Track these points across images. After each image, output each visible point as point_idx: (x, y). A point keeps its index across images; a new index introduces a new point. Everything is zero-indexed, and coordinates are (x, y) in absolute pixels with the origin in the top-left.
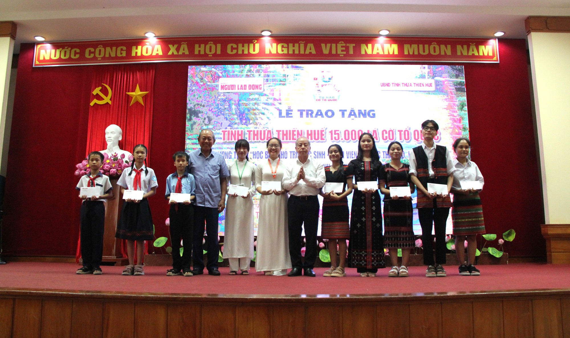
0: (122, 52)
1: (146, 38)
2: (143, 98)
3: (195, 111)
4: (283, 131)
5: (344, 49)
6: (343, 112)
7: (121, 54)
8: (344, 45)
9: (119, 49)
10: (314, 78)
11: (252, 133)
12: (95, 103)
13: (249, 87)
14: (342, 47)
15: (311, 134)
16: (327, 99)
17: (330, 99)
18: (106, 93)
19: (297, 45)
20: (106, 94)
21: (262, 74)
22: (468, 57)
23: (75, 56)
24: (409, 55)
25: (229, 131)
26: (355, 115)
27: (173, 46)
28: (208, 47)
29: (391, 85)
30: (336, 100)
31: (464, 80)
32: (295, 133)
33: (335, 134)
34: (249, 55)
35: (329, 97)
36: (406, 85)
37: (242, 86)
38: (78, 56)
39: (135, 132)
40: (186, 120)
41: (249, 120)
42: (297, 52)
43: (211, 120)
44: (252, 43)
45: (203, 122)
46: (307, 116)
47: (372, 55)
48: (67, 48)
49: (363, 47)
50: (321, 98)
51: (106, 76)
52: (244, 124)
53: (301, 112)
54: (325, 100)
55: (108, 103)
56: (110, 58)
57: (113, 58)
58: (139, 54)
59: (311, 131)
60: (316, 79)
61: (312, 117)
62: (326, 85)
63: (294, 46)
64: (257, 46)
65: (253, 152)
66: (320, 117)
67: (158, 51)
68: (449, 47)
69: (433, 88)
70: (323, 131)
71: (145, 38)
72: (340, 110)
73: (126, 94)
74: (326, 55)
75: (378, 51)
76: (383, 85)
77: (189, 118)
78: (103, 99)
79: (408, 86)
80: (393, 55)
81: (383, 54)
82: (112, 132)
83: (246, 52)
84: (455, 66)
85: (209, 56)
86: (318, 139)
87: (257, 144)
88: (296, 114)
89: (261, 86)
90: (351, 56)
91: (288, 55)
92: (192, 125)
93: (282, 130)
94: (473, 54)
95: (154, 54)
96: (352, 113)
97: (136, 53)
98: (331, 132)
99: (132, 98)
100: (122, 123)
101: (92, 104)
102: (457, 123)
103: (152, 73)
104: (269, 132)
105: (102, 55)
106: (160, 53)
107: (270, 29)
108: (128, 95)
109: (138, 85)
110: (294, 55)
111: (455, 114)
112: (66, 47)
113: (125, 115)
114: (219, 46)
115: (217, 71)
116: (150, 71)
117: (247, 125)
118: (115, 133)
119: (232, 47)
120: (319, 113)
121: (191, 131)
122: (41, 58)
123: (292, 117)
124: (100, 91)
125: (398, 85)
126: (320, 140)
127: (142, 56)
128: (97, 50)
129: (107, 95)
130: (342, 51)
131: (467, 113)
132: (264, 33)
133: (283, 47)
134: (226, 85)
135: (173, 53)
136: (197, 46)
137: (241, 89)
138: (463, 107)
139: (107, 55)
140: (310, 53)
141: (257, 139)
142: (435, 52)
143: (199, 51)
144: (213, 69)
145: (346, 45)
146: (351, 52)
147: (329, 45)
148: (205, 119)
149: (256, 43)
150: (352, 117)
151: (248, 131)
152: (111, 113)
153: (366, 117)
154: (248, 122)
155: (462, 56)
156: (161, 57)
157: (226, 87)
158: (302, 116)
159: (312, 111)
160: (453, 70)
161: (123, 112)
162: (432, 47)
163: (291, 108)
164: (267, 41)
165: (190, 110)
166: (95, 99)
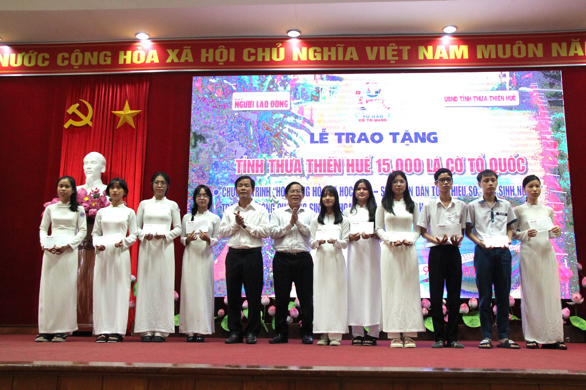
0: (106, 58)
2: (134, 118)
3: (201, 135)
4: (316, 160)
5: (396, 53)
6: (394, 135)
7: (105, 61)
8: (396, 48)
9: (102, 54)
10: (357, 92)
11: (275, 163)
12: (71, 125)
13: (271, 104)
14: (393, 50)
15: (352, 165)
16: (373, 119)
17: (377, 118)
18: (85, 111)
19: (333, 49)
20: (86, 113)
21: (289, 88)
22: (568, 58)
23: (43, 62)
24: (483, 60)
25: (245, 161)
26: (410, 140)
27: (173, 51)
28: (218, 52)
29: (459, 99)
30: (385, 120)
31: (562, 91)
32: (331, 164)
33: (384, 164)
34: (272, 62)
35: (376, 117)
36: (479, 99)
37: (262, 103)
38: (47, 63)
39: (124, 163)
40: (190, 147)
41: (272, 147)
42: (333, 58)
43: (223, 146)
44: (276, 46)
45: (212, 149)
46: (347, 141)
47: (433, 61)
48: (33, 53)
49: (422, 50)
50: (365, 117)
51: (85, 90)
52: (265, 152)
53: (339, 135)
54: (371, 120)
55: (87, 125)
56: (90, 67)
57: (94, 67)
58: (128, 62)
59: (353, 160)
61: (353, 142)
62: (371, 101)
63: (330, 51)
64: (282, 50)
65: (277, 188)
66: (364, 142)
67: (153, 57)
68: (540, 46)
69: (516, 102)
70: (369, 160)
71: (136, 40)
72: (391, 134)
73: (111, 113)
74: (372, 62)
75: (441, 56)
76: (448, 99)
77: (193, 144)
78: (82, 120)
79: (482, 100)
80: (462, 60)
81: (447, 58)
82: (92, 162)
83: (267, 59)
84: (549, 72)
85: (220, 64)
86: (362, 171)
87: (282, 177)
88: (332, 139)
89: (286, 103)
90: (405, 62)
91: (322, 62)
92: (197, 154)
93: (314, 159)
94: (576, 55)
95: (148, 61)
96: (407, 137)
97: (125, 60)
98: (379, 162)
99: (119, 118)
100: (106, 151)
101: (66, 126)
102: (552, 148)
103: (145, 87)
104: (298, 161)
105: (80, 62)
106: (156, 60)
107: (299, 29)
108: (115, 115)
109: (127, 102)
110: (330, 62)
111: (548, 137)
112: (31, 51)
113: (111, 141)
114: (232, 51)
115: (230, 84)
116: (143, 85)
117: (269, 153)
118: (96, 163)
119: (249, 52)
120: (363, 137)
121: (196, 161)
123: (327, 142)
124: (78, 109)
125: (468, 99)
126: (364, 172)
127: (133, 65)
128: (73, 56)
129: (86, 115)
130: (394, 56)
131: (565, 134)
132: (290, 34)
133: (315, 51)
134: (241, 102)
135: (173, 60)
136: (203, 51)
137: (261, 106)
138: (559, 126)
139: (86, 63)
140: (351, 59)
141: (282, 171)
142: (519, 53)
143: (207, 58)
144: (225, 81)
145: (398, 48)
146: (405, 57)
147: (375, 49)
148: (214, 145)
149: (281, 47)
150: (407, 142)
151: (270, 161)
152: (92, 137)
153: (425, 142)
154: (270, 149)
155: (559, 58)
156: (157, 65)
157: (242, 104)
158: (340, 141)
159: (354, 135)
160: (546, 76)
161: (107, 137)
162: (515, 48)
163: (327, 131)
164: (294, 44)
165: (195, 134)
166: (71, 120)
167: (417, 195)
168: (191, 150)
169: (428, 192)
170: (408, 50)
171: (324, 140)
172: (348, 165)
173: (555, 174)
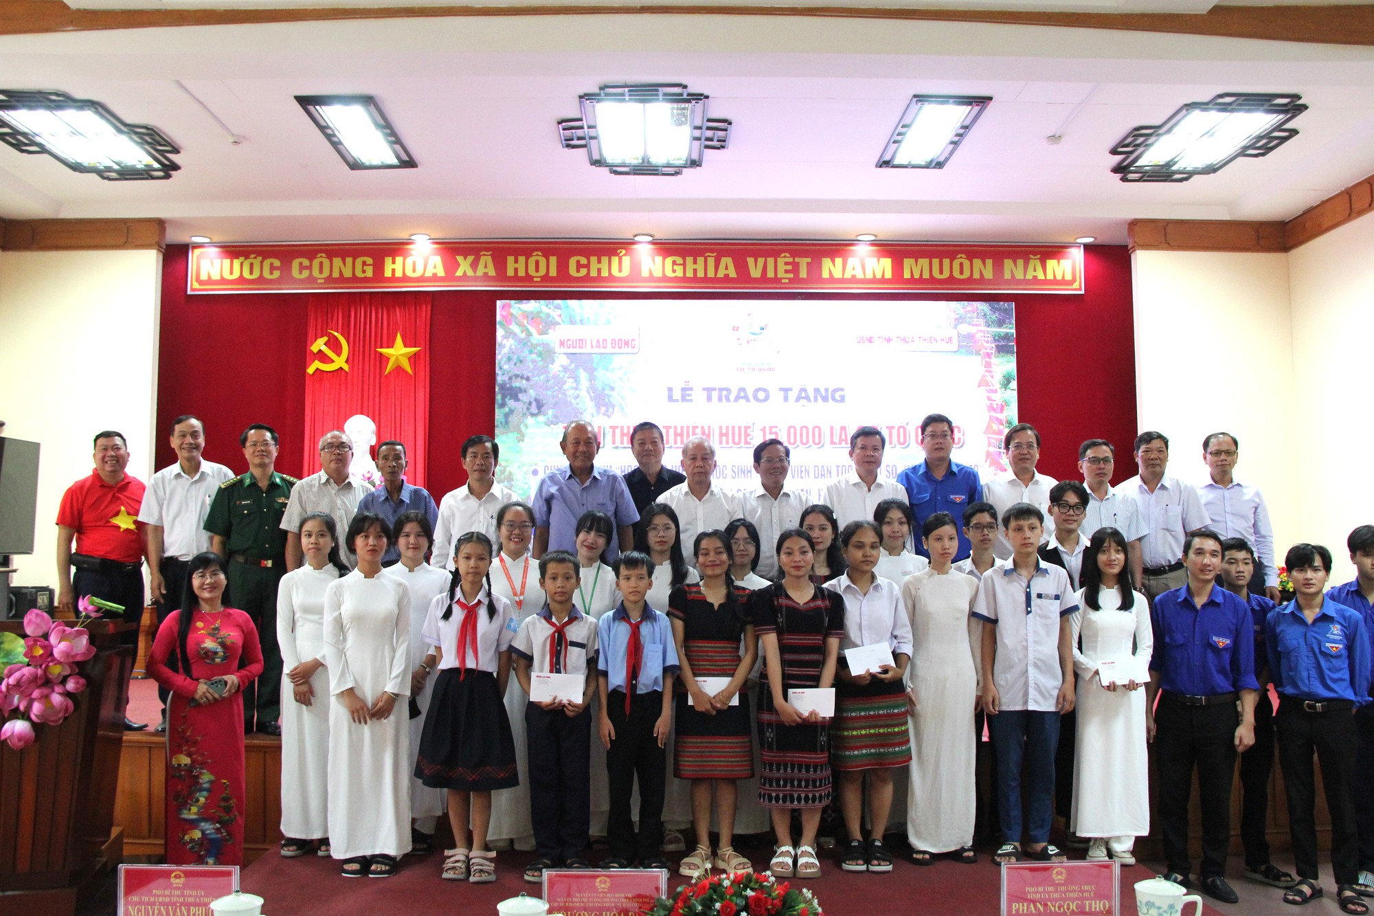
0: (365, 268)
1: (409, 242)
2: (409, 359)
3: (511, 388)
4: (676, 428)
5: (790, 267)
6: (786, 391)
7: (364, 272)
8: (791, 260)
9: (359, 261)
12: (317, 369)
13: (612, 343)
14: (786, 264)
15: (726, 435)
16: (757, 368)
17: (762, 367)
18: (337, 348)
19: (700, 260)
20: (338, 351)
22: (1026, 282)
23: (271, 273)
24: (912, 280)
26: (807, 398)
27: (465, 259)
28: (532, 261)
29: (877, 340)
30: (771, 369)
31: (1014, 331)
34: (611, 278)
35: (760, 365)
36: (904, 340)
37: (598, 342)
38: (277, 274)
40: (496, 406)
41: (613, 406)
42: (701, 274)
43: (542, 406)
44: (617, 254)
46: (720, 399)
47: (842, 281)
48: (255, 258)
49: (827, 263)
50: (746, 365)
51: (336, 314)
52: (604, 414)
53: (709, 390)
54: (753, 369)
55: (341, 369)
56: (342, 279)
57: (348, 280)
58: (399, 274)
59: (727, 428)
60: (736, 329)
61: (728, 400)
62: (755, 340)
63: (695, 262)
64: (626, 260)
66: (744, 401)
67: (435, 267)
68: (989, 262)
69: (954, 346)
70: (749, 427)
72: (781, 389)
73: (376, 352)
74: (755, 280)
75: (854, 273)
76: (861, 340)
77: (500, 402)
78: (333, 361)
79: (907, 342)
80: (883, 280)
81: (862, 277)
83: (605, 274)
84: (997, 302)
85: (535, 279)
86: (739, 443)
88: (698, 396)
89: (633, 342)
90: (803, 281)
91: (684, 279)
92: (507, 416)
93: (673, 425)
94: (1035, 277)
95: (429, 274)
97: (393, 271)
98: (764, 430)
99: (388, 359)
100: (371, 408)
101: (310, 370)
102: (997, 413)
103: (425, 311)
105: (326, 273)
106: (441, 272)
107: (652, 233)
108: (381, 354)
109: (399, 334)
110: (695, 279)
111: (993, 396)
112: (252, 256)
113: (377, 393)
114: (553, 260)
115: (551, 312)
116: (421, 308)
117: (609, 417)
118: (364, 432)
119: (578, 262)
120: (742, 395)
121: (504, 427)
122: (204, 277)
123: (691, 400)
124: (325, 344)
125: (889, 340)
126: (742, 444)
127: (405, 278)
128: (316, 263)
129: (339, 354)
130: (787, 271)
131: (1015, 394)
132: (638, 237)
133: (674, 263)
134: (569, 340)
135: (465, 273)
136: (510, 259)
137: (596, 346)
138: (1009, 382)
139: (336, 274)
140: (727, 276)
142: (961, 272)
143: (516, 270)
144: (545, 309)
145: (794, 260)
146: (803, 274)
147: (761, 261)
148: (530, 404)
149: (624, 255)
150: (803, 401)
152: (349, 389)
153: (828, 402)
154: (611, 410)
155: (1014, 282)
156: (441, 279)
157: (569, 343)
158: (709, 399)
159: (728, 390)
160: (994, 310)
161: (371, 387)
162: (956, 264)
163: (691, 385)
164: (644, 251)
165: (503, 387)
166: (316, 362)
167: (815, 478)
168: (497, 411)
169: (830, 473)
170: (808, 263)
171: (687, 398)
172: (721, 435)
173: (1000, 448)
